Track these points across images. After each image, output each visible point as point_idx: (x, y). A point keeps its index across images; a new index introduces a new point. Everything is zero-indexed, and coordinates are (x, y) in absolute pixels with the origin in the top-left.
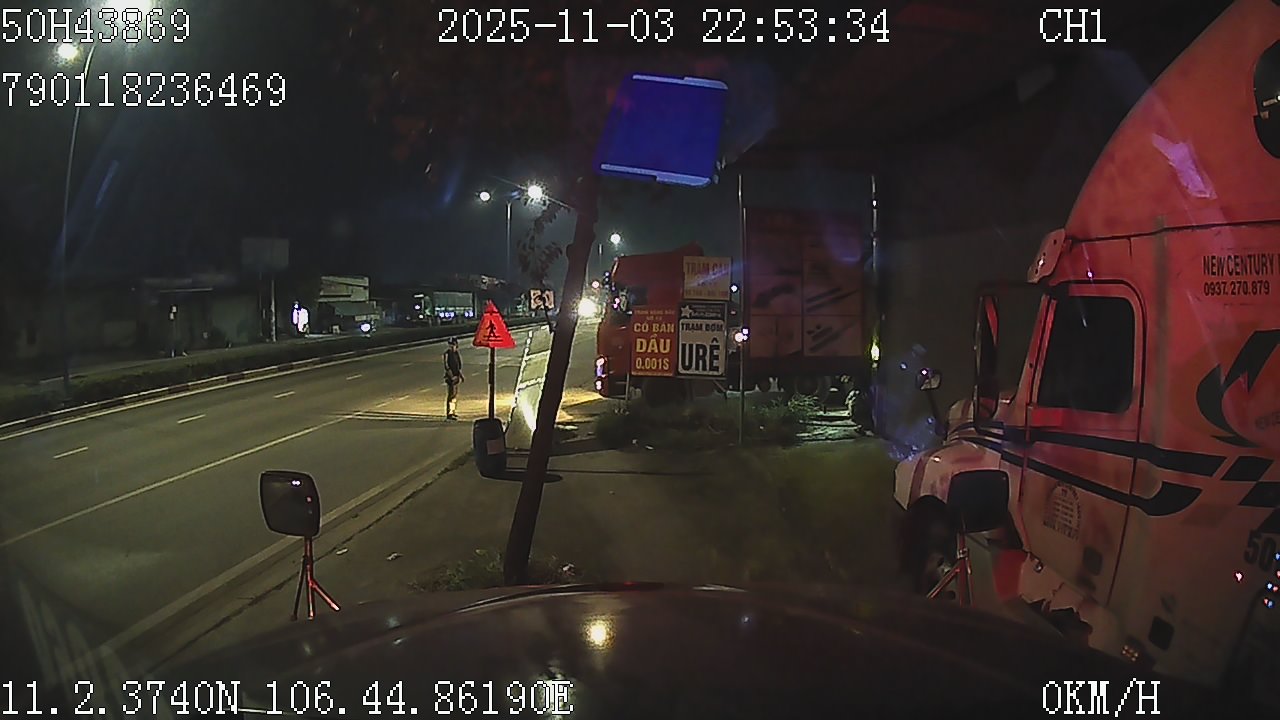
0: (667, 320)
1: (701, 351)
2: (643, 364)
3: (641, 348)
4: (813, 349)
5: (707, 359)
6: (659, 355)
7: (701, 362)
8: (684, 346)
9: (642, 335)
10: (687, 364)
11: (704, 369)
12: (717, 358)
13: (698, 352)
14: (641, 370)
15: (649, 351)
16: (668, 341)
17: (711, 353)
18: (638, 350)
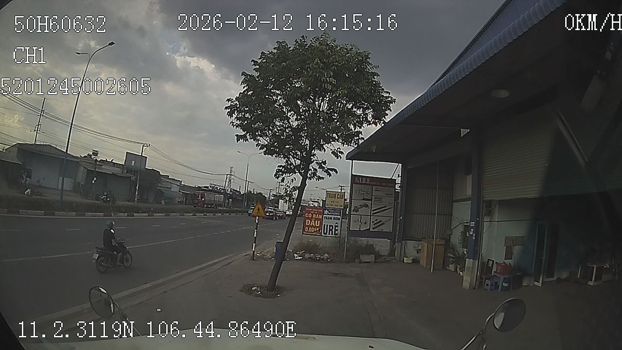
0: (320, 213)
1: (331, 227)
2: (308, 230)
3: (308, 223)
4: (373, 228)
5: (333, 230)
6: (315, 227)
7: (331, 232)
8: (324, 225)
9: (308, 218)
10: (325, 232)
11: (332, 234)
12: (337, 230)
13: (330, 228)
14: (307, 232)
15: (311, 225)
16: (319, 222)
17: (335, 228)
18: (307, 224)
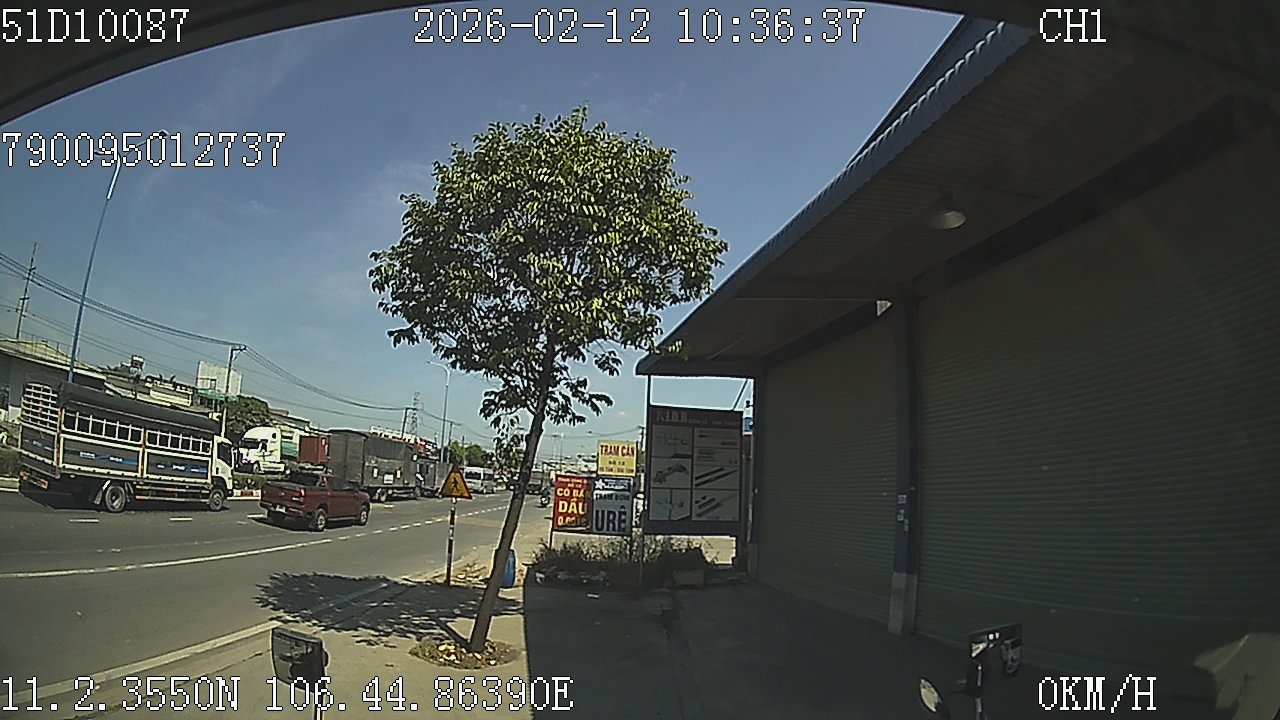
1: (611, 517)
2: (565, 521)
3: (563, 508)
5: (616, 522)
6: (578, 515)
7: (611, 525)
8: (597, 512)
9: (563, 498)
10: (600, 525)
12: (624, 521)
13: (608, 517)
15: (570, 511)
17: (620, 517)
18: (560, 510)
